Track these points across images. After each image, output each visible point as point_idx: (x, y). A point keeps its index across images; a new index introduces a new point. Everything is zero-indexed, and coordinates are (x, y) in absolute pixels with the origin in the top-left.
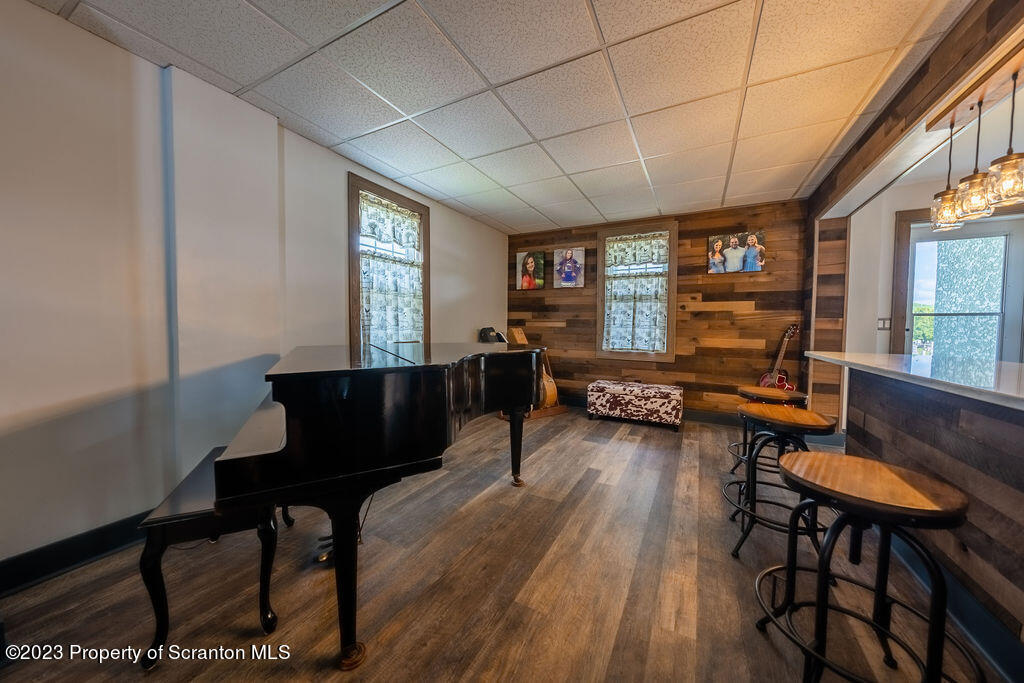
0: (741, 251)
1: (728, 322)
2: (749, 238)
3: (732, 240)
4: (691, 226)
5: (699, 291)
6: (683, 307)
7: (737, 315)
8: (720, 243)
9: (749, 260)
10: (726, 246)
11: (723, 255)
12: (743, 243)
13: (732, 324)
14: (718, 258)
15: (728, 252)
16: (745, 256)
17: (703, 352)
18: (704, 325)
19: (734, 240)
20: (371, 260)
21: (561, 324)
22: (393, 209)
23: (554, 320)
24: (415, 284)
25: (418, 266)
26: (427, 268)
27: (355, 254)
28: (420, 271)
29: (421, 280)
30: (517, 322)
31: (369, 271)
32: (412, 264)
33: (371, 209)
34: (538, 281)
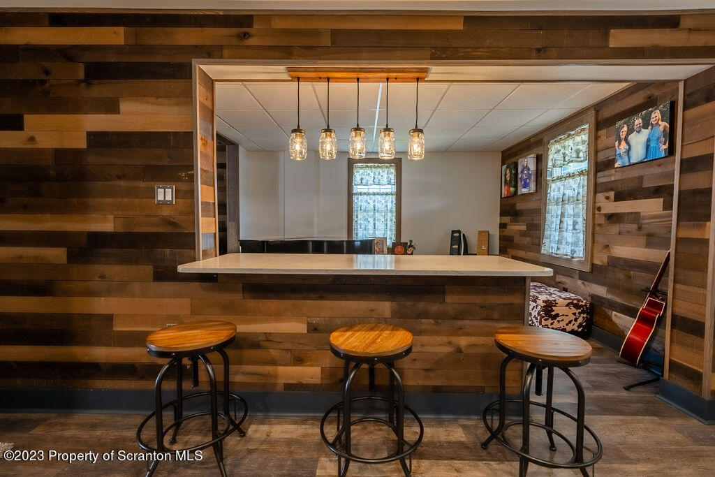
0: (645, 133)
1: (635, 226)
2: (653, 115)
3: (636, 123)
4: (607, 113)
5: (612, 190)
6: (599, 209)
7: (645, 218)
8: (625, 128)
9: (653, 144)
10: (630, 131)
11: (628, 143)
12: (646, 124)
13: (640, 228)
14: (624, 146)
15: (633, 138)
16: (648, 140)
17: (615, 263)
18: (615, 229)
19: (638, 121)
20: (360, 197)
21: (524, 228)
22: (375, 167)
23: (520, 224)
24: (389, 205)
25: (392, 194)
26: (398, 195)
27: (350, 195)
28: (394, 197)
29: (394, 202)
30: (503, 226)
31: (359, 202)
32: (387, 194)
33: (361, 171)
34: (512, 189)
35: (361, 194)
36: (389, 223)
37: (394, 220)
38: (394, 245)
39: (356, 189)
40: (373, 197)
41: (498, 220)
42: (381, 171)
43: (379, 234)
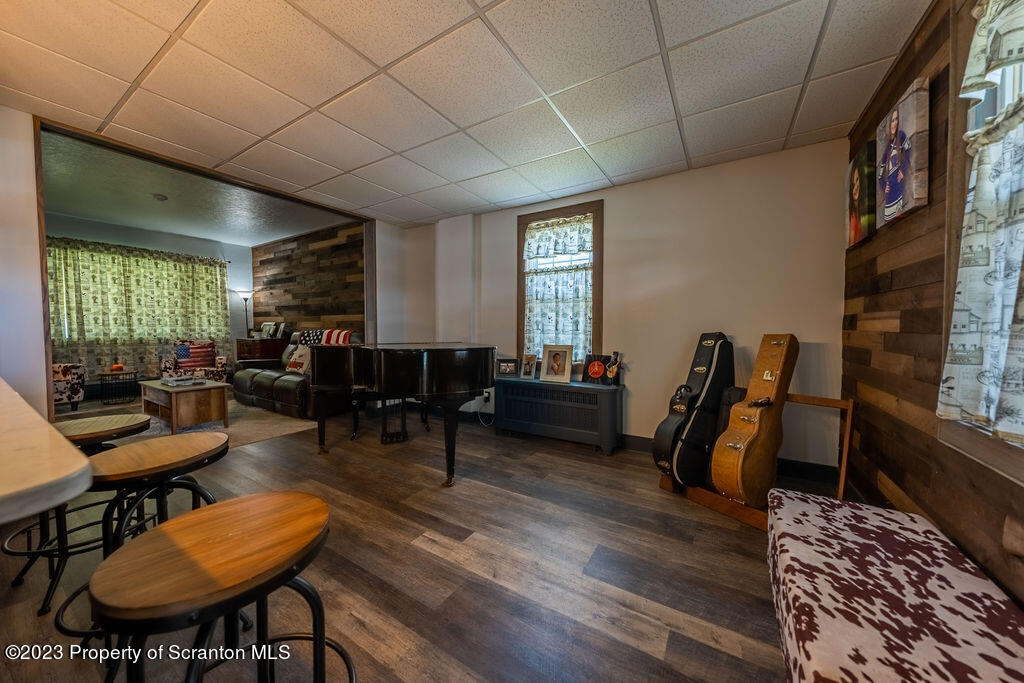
20: (534, 276)
21: (893, 325)
22: (558, 224)
23: (885, 314)
24: (582, 288)
25: (586, 269)
26: (598, 268)
27: (521, 275)
28: (590, 272)
29: (590, 281)
30: (850, 322)
31: (534, 285)
32: (577, 268)
33: (538, 235)
34: (864, 220)
35: (536, 273)
36: (581, 319)
37: (590, 315)
38: (590, 359)
39: (530, 265)
40: (554, 276)
41: (839, 309)
42: (568, 231)
43: (565, 340)
